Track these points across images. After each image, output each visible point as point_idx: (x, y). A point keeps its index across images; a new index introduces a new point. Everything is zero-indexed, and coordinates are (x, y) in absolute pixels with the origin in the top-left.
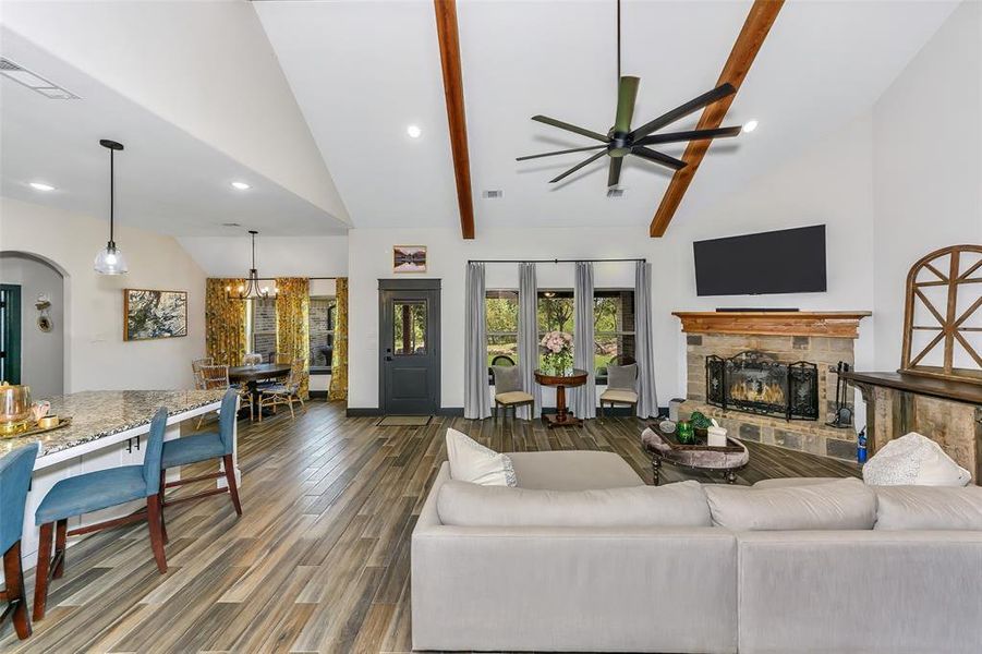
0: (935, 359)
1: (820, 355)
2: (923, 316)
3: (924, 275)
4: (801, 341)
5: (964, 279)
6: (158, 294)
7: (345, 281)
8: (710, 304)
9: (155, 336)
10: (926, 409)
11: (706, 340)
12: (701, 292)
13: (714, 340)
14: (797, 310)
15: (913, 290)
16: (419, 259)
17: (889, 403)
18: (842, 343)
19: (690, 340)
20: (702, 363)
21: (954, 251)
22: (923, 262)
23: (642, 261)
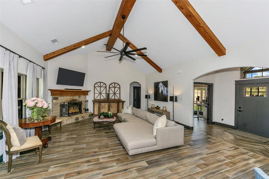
0: (99, 98)
1: (82, 99)
2: (96, 92)
3: (96, 85)
4: (80, 96)
5: (101, 87)
10: (102, 105)
11: (60, 98)
12: (57, 83)
13: (62, 98)
14: (81, 90)
15: (95, 87)
17: (97, 105)
18: (85, 96)
19: (55, 99)
20: (58, 105)
21: (100, 82)
22: (96, 83)
23: (44, 68)
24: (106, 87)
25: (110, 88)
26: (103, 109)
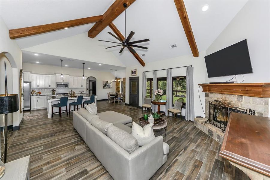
4: (240, 98)
6: (107, 81)
7: (125, 78)
9: (107, 88)
16: (135, 72)
19: (206, 95)
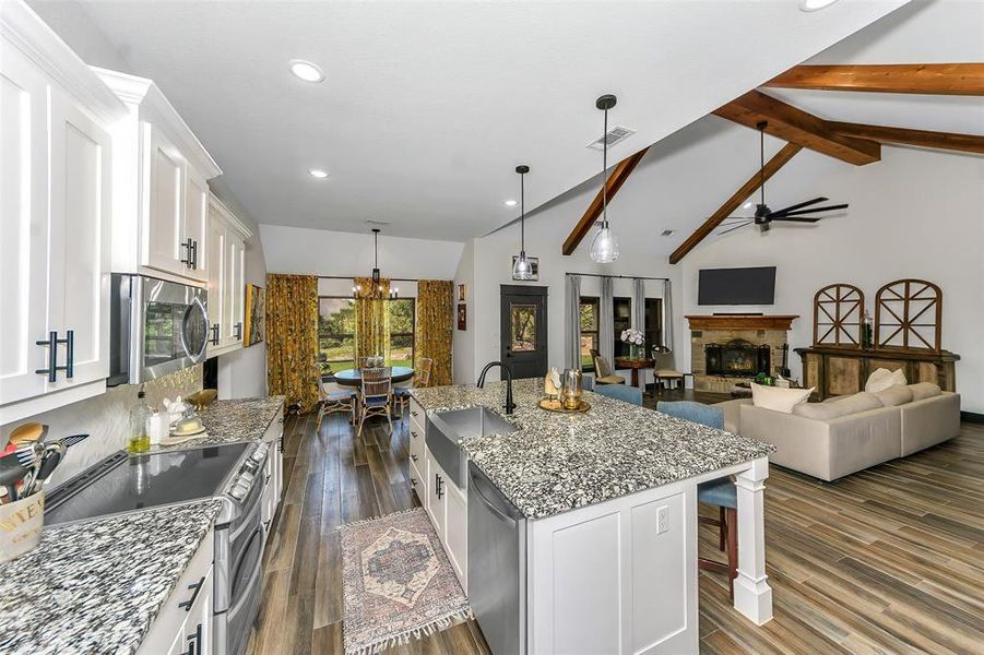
0: (831, 339)
1: (770, 339)
2: (823, 318)
3: (823, 298)
4: (761, 333)
5: (842, 301)
8: (709, 311)
10: (834, 365)
11: (705, 333)
12: (700, 303)
13: (710, 333)
14: (761, 314)
15: (817, 304)
17: (816, 364)
18: (781, 333)
19: (694, 335)
20: (703, 349)
21: (838, 286)
22: (822, 291)
23: (667, 280)
24: (861, 302)
25: (879, 301)
26: (840, 378)
